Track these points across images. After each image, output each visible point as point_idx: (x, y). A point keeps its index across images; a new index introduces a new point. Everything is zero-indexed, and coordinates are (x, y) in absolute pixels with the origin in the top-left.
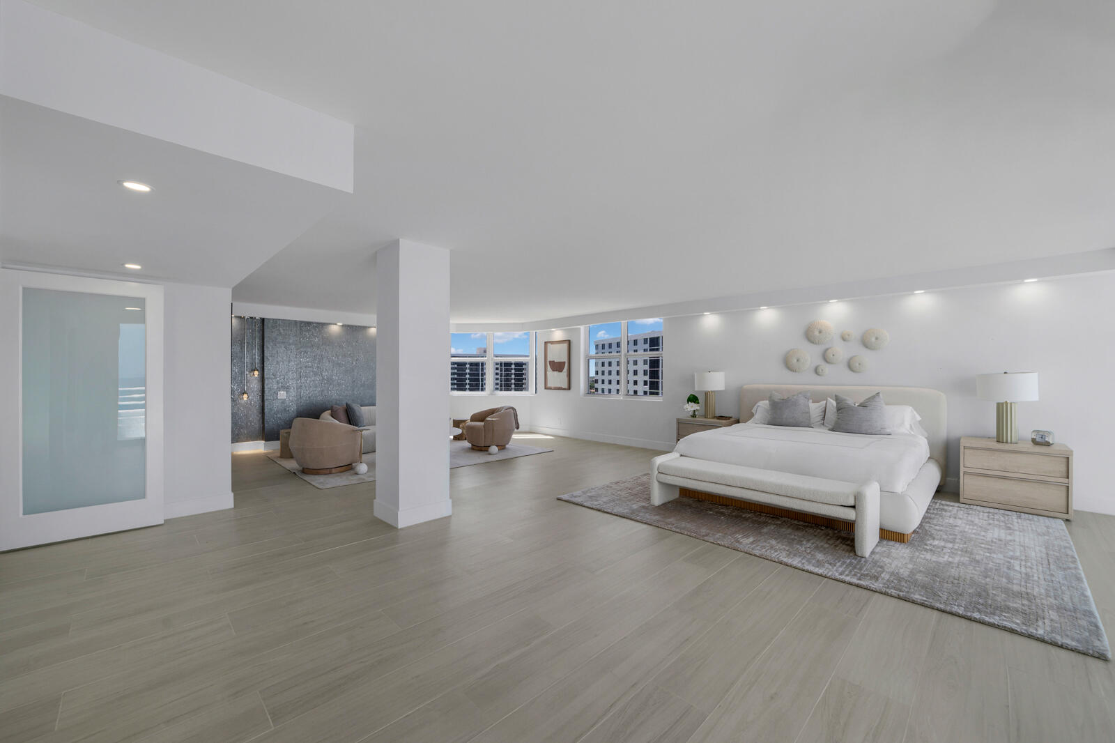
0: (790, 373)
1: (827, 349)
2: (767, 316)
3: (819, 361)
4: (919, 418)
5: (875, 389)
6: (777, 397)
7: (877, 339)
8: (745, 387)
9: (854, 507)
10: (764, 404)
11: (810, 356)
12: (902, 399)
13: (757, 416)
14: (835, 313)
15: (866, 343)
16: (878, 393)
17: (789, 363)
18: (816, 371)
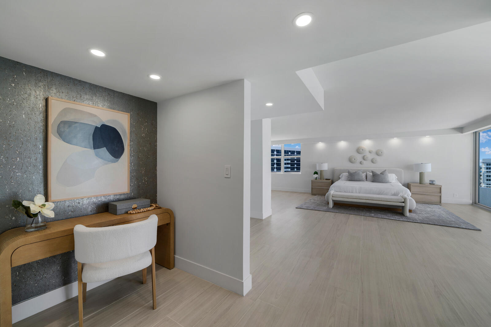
0: (352, 164)
1: (364, 156)
2: (342, 144)
3: (362, 160)
4: (397, 178)
5: (385, 169)
6: (352, 171)
7: (381, 152)
8: (335, 168)
9: (403, 202)
10: (346, 174)
11: (359, 158)
12: (392, 172)
13: (343, 178)
14: (367, 144)
15: (378, 154)
16: (386, 170)
17: (351, 160)
18: (361, 163)
